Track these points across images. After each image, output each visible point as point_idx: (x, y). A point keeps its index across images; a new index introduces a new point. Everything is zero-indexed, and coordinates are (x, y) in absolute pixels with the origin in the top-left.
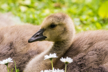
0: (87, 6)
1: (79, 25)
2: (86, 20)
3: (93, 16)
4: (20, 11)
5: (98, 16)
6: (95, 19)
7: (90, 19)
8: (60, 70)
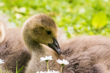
0: (81, 16)
1: (73, 33)
2: (80, 29)
3: (87, 26)
4: (15, 18)
5: (91, 26)
6: (89, 28)
7: (83, 28)
8: (55, 72)
